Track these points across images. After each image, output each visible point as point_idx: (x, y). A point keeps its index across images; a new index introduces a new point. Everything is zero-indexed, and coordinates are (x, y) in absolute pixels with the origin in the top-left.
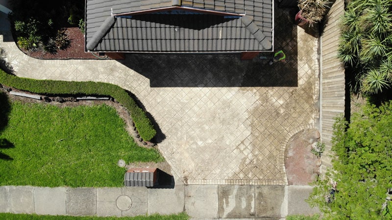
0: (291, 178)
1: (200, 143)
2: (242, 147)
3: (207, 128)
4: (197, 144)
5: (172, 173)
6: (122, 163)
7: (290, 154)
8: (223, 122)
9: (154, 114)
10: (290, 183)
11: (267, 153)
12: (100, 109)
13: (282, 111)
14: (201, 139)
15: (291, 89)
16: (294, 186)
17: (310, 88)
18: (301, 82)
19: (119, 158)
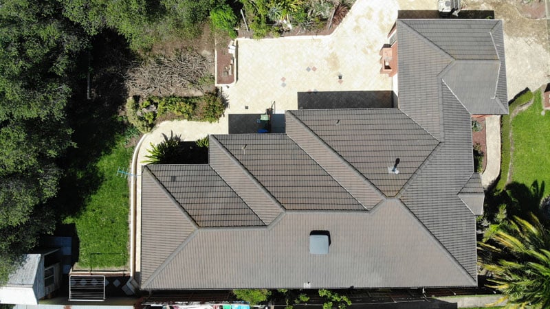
0: (543, 16)
1: (529, 67)
2: (529, 43)
3: (520, 63)
4: (529, 70)
5: (546, 84)
6: (543, 113)
7: (530, 16)
8: (516, 53)
9: (515, 94)
10: (545, 16)
11: (531, 28)
12: (513, 126)
13: (508, 19)
14: (527, 66)
15: (495, 14)
16: (547, 14)
17: (494, 3)
18: (491, 8)
19: (540, 114)
